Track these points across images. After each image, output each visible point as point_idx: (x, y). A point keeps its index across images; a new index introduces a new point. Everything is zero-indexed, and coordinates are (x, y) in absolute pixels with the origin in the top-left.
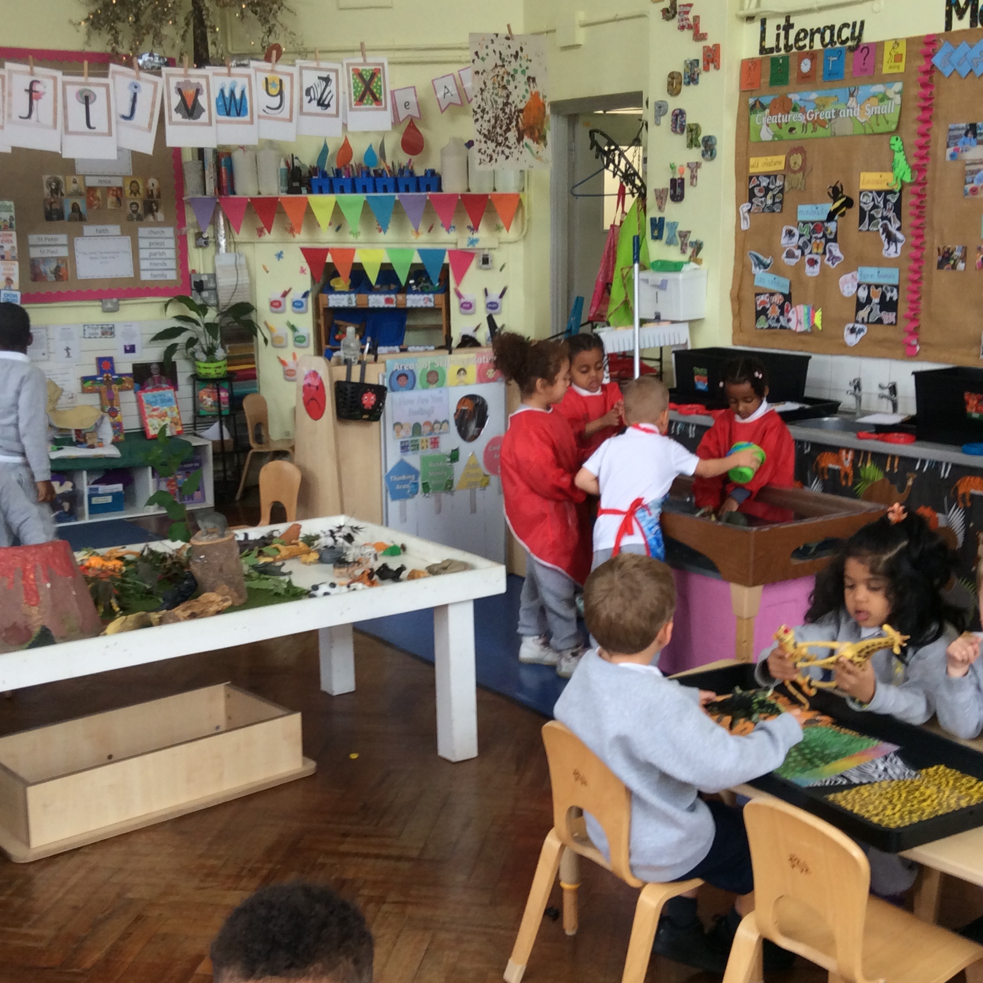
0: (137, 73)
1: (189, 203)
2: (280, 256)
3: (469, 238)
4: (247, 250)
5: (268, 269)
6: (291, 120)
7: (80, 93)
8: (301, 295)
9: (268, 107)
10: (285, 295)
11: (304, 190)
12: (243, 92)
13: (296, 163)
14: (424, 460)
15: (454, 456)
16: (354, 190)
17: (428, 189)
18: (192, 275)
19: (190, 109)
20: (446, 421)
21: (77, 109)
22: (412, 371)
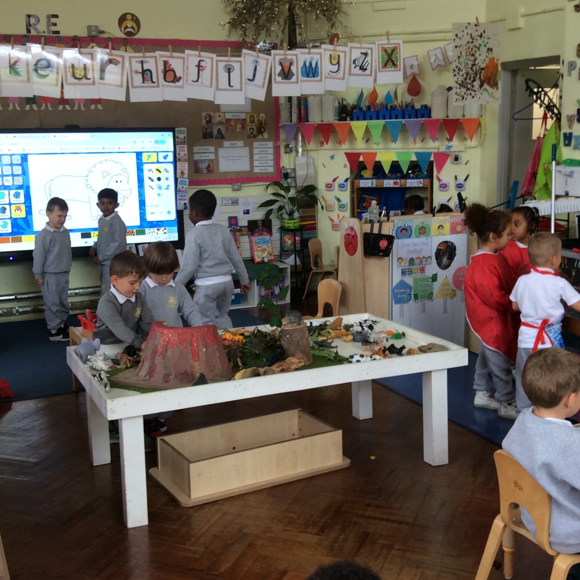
0: (257, 54)
1: (282, 128)
2: (332, 157)
3: (447, 145)
4: (313, 154)
5: (325, 166)
6: (343, 79)
7: (226, 66)
8: (344, 180)
9: (331, 72)
10: (334, 180)
11: (348, 119)
12: (317, 64)
13: (345, 103)
14: (415, 280)
15: (434, 278)
16: (378, 118)
17: (423, 117)
18: (282, 169)
19: (286, 74)
20: (430, 257)
21: (223, 76)
22: (410, 227)
